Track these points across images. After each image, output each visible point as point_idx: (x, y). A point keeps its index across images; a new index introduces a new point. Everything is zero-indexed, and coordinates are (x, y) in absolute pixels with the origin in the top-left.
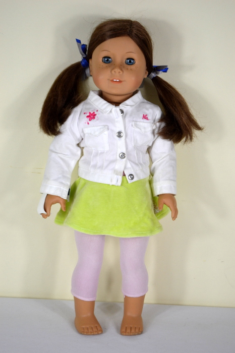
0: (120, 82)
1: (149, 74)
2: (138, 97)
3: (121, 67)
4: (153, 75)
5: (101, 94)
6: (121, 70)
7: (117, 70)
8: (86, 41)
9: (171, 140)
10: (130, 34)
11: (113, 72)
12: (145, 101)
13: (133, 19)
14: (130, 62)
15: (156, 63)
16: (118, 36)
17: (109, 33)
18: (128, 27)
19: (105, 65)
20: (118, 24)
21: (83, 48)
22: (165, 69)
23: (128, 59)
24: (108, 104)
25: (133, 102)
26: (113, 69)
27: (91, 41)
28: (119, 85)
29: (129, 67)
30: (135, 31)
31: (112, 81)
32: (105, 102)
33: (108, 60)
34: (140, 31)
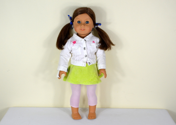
0: (84, 30)
1: (95, 26)
2: (91, 35)
3: (84, 25)
4: (96, 26)
5: (78, 35)
6: (84, 26)
7: (83, 26)
8: (71, 16)
9: (103, 50)
10: (87, 13)
11: (81, 26)
12: (94, 36)
13: (88, 7)
14: (87, 22)
15: (97, 22)
16: (83, 14)
17: (79, 13)
18: (86, 10)
19: (78, 24)
20: (82, 9)
21: (71, 18)
22: (100, 24)
23: (86, 22)
24: (80, 38)
25: (89, 37)
26: (81, 25)
27: (73, 16)
28: (83, 31)
29: (87, 24)
30: (88, 12)
31: (81, 30)
32: (79, 37)
33: (79, 22)
34: (90, 11)
